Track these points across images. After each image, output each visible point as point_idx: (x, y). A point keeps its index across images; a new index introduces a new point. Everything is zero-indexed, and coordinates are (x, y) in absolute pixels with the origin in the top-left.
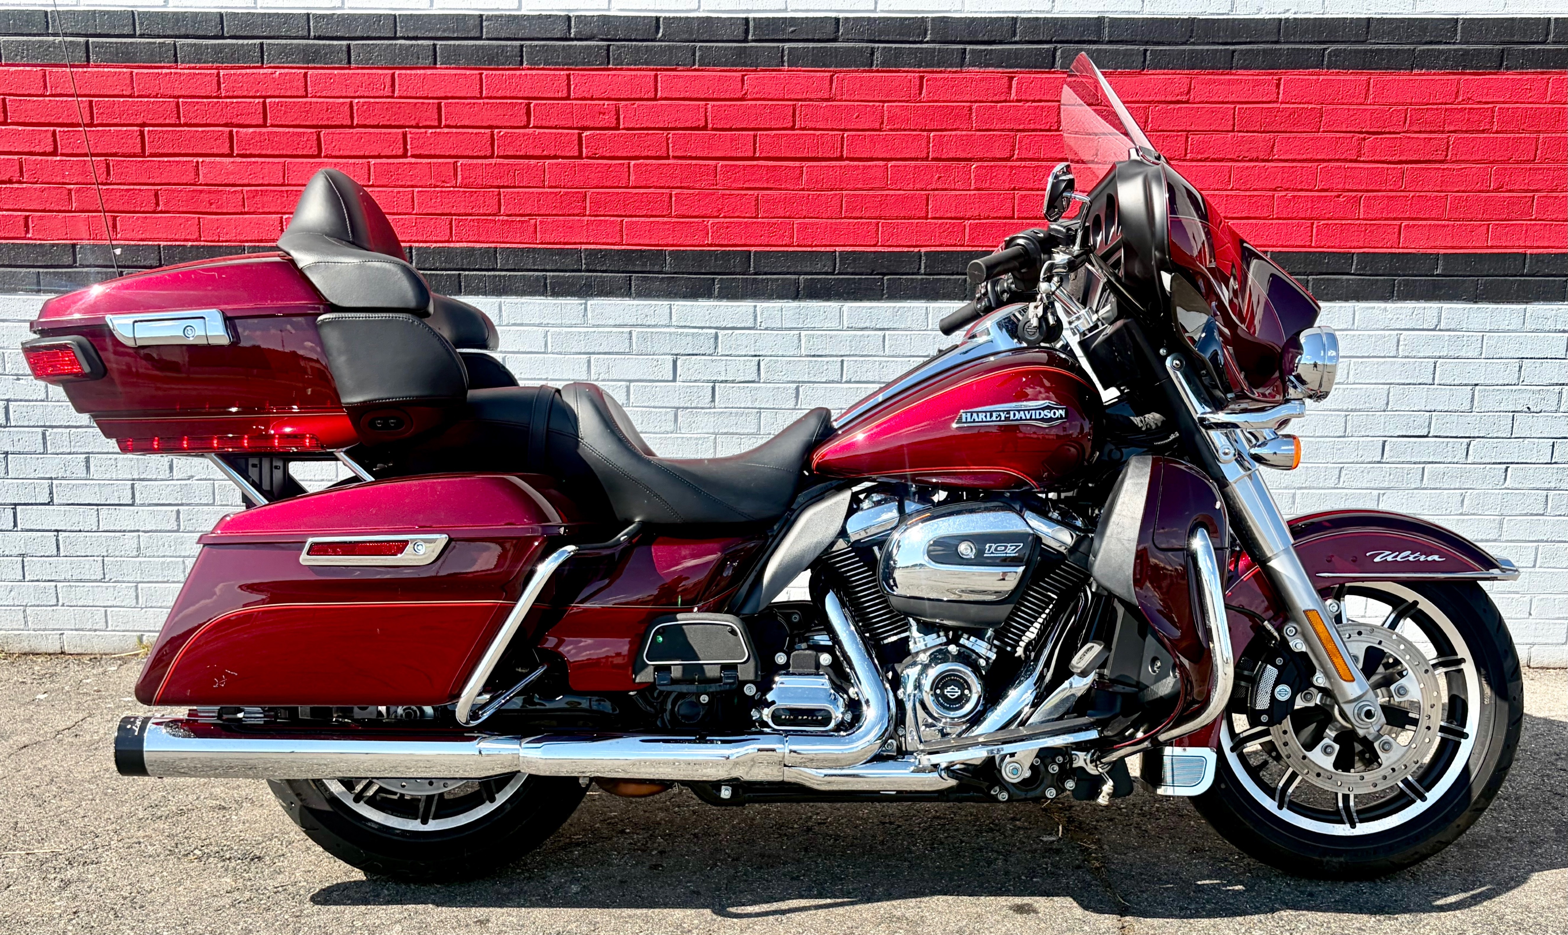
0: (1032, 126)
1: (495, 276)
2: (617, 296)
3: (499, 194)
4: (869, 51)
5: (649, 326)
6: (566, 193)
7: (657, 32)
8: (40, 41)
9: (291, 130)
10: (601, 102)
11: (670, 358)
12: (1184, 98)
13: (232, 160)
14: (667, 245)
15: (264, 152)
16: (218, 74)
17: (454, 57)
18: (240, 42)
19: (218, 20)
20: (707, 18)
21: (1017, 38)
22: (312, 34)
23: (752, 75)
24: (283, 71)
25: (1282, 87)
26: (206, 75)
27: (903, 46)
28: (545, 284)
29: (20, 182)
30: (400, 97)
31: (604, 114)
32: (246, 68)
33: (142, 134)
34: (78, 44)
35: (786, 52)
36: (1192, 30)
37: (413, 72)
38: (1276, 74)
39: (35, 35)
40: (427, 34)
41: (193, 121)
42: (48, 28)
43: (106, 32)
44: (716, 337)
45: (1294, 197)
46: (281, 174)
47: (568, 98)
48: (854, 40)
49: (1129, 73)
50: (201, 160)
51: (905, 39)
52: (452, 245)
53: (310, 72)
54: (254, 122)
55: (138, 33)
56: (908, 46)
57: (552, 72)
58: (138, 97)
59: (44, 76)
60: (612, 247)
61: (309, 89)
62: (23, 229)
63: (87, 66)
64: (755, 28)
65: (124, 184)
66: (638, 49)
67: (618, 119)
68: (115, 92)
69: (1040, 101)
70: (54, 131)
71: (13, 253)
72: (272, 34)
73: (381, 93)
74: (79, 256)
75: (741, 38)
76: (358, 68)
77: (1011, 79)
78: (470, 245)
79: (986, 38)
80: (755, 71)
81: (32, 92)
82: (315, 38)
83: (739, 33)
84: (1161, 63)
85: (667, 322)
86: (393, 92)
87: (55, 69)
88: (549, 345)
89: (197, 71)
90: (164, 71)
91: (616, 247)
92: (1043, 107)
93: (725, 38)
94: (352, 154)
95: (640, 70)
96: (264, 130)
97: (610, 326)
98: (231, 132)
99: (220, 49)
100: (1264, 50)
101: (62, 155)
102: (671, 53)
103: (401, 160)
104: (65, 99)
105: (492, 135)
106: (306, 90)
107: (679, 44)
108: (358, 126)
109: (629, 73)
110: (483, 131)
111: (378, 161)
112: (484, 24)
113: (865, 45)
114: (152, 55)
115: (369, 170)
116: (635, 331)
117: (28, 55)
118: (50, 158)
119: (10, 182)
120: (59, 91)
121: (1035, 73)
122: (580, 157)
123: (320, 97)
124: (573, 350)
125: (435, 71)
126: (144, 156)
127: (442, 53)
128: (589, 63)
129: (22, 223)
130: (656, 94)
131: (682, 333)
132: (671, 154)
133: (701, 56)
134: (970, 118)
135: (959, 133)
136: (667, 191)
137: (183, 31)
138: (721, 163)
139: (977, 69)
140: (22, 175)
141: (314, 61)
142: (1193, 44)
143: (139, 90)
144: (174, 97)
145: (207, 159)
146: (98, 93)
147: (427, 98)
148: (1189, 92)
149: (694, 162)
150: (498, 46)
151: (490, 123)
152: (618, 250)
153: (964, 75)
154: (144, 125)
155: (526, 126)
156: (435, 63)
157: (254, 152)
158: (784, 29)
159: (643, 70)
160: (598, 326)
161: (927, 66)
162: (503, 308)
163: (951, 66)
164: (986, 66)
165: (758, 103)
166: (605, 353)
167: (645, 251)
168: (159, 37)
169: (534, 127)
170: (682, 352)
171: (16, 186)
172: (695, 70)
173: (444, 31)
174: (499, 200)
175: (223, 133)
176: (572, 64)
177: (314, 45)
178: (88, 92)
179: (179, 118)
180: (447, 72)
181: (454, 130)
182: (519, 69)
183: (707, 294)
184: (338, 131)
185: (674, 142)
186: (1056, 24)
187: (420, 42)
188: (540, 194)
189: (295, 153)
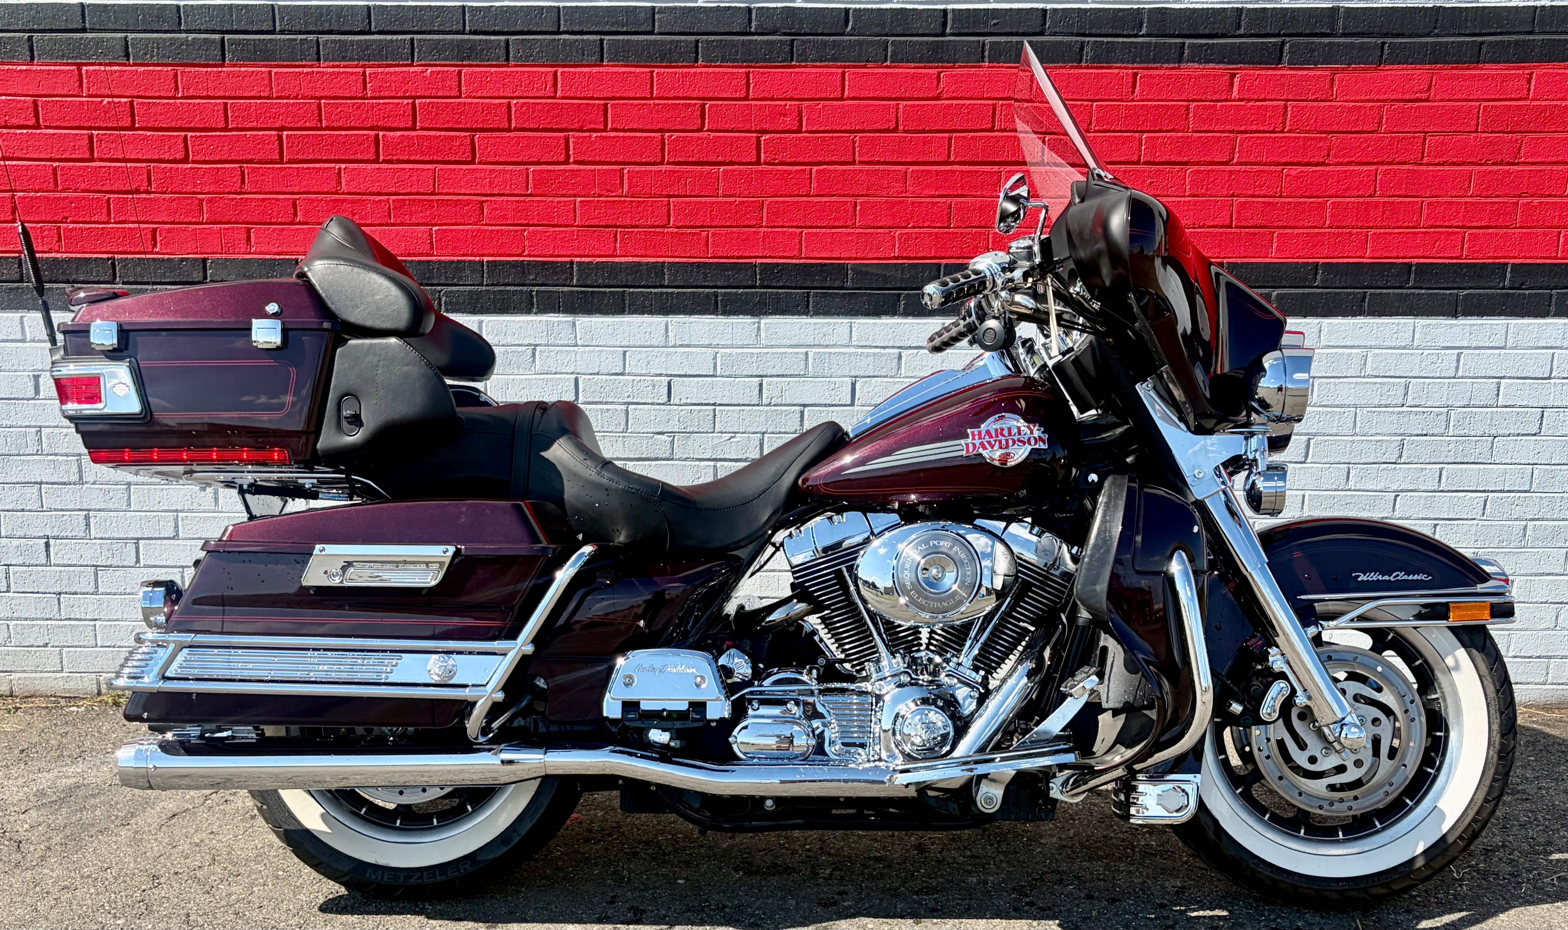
0: (1254, 128)
1: (662, 294)
2: (793, 314)
3: (669, 204)
4: (1078, 46)
5: (827, 346)
6: (741, 203)
7: (846, 25)
8: (171, 39)
9: (443, 133)
10: (783, 103)
11: (849, 380)
12: (1424, 96)
13: (377, 166)
14: (849, 259)
15: (412, 158)
16: (364, 72)
17: (622, 55)
18: (389, 37)
19: (365, 14)
20: (902, 9)
21: (1242, 31)
22: (467, 28)
23: (949, 72)
24: (435, 69)
25: (1533, 83)
26: (352, 74)
27: (1116, 40)
28: (716, 302)
29: (147, 192)
30: (563, 98)
31: (785, 115)
32: (395, 66)
33: (280, 138)
34: (213, 41)
35: (987, 47)
36: (1437, 20)
37: (578, 70)
38: (1528, 68)
39: (166, 32)
40: (593, 29)
41: (335, 124)
42: (180, 23)
43: (243, 28)
44: (900, 357)
45: (1541, 203)
46: (431, 181)
47: (746, 98)
48: (1062, 34)
49: (1363, 69)
50: (343, 166)
51: (1119, 32)
52: (616, 260)
53: (464, 70)
54: (402, 125)
55: (278, 29)
56: (1121, 40)
57: (730, 70)
58: (278, 98)
59: (176, 75)
60: (790, 261)
61: (463, 89)
62: (150, 244)
63: (223, 66)
64: (954, 20)
65: (260, 193)
66: (825, 43)
67: (801, 121)
68: (252, 94)
69: (1264, 100)
70: (186, 136)
71: (139, 269)
72: (424, 29)
73: (542, 93)
74: (209, 272)
75: (939, 31)
76: (517, 66)
77: (1233, 76)
78: (635, 259)
79: (1207, 31)
80: (953, 67)
81: (162, 94)
82: (471, 33)
83: (936, 27)
84: (1400, 57)
85: (846, 341)
86: (556, 91)
87: (188, 69)
88: (719, 367)
89: (342, 70)
90: (305, 70)
91: (794, 261)
92: (1266, 107)
93: (920, 31)
94: (509, 160)
95: (827, 67)
96: (413, 133)
97: (785, 346)
98: (377, 136)
99: (368, 45)
100: (1516, 42)
101: (194, 162)
102: (861, 48)
103: (562, 167)
104: (198, 101)
105: (663, 139)
106: (460, 90)
107: (870, 38)
108: (517, 129)
109: (814, 70)
110: (652, 134)
111: (538, 167)
112: (657, 17)
113: (1075, 39)
114: (292, 52)
115: (527, 177)
116: (812, 352)
117: (158, 54)
118: (180, 166)
119: (137, 192)
120: (191, 92)
121: (1260, 69)
122: (758, 163)
123: (474, 97)
124: (745, 373)
125: (601, 69)
126: (282, 163)
127: (609, 50)
128: (770, 60)
129: (149, 236)
130: (843, 94)
131: (862, 353)
132: (857, 159)
133: (894, 53)
134: (1187, 118)
135: (1174, 134)
136: (852, 199)
137: (326, 26)
138: (911, 168)
139: (1196, 65)
140: (150, 184)
141: (469, 58)
142: (1438, 35)
143: (277, 91)
144: (316, 98)
145: (351, 166)
146: (233, 94)
147: (592, 98)
148: (1429, 89)
149: (882, 167)
150: (671, 42)
151: (660, 126)
152: (796, 265)
153: (1182, 72)
154: (282, 129)
155: (700, 130)
156: (602, 60)
157: (401, 158)
158: (987, 22)
159: (830, 67)
160: (772, 347)
161: (1141, 62)
162: (670, 328)
163: (1168, 61)
164: (1206, 62)
165: (955, 102)
166: (778, 376)
167: (825, 265)
168: (300, 33)
169: (708, 130)
170: (862, 373)
171: (144, 196)
172: (887, 67)
173: (613, 24)
174: (669, 210)
175: (368, 136)
176: (751, 61)
177: (469, 40)
178: (221, 93)
179: (320, 121)
180: (614, 69)
181: (621, 134)
182: (693, 67)
183: (892, 311)
184: (494, 134)
185: (860, 146)
186: (1285, 15)
187: (585, 37)
188: (713, 203)
189: (446, 158)
